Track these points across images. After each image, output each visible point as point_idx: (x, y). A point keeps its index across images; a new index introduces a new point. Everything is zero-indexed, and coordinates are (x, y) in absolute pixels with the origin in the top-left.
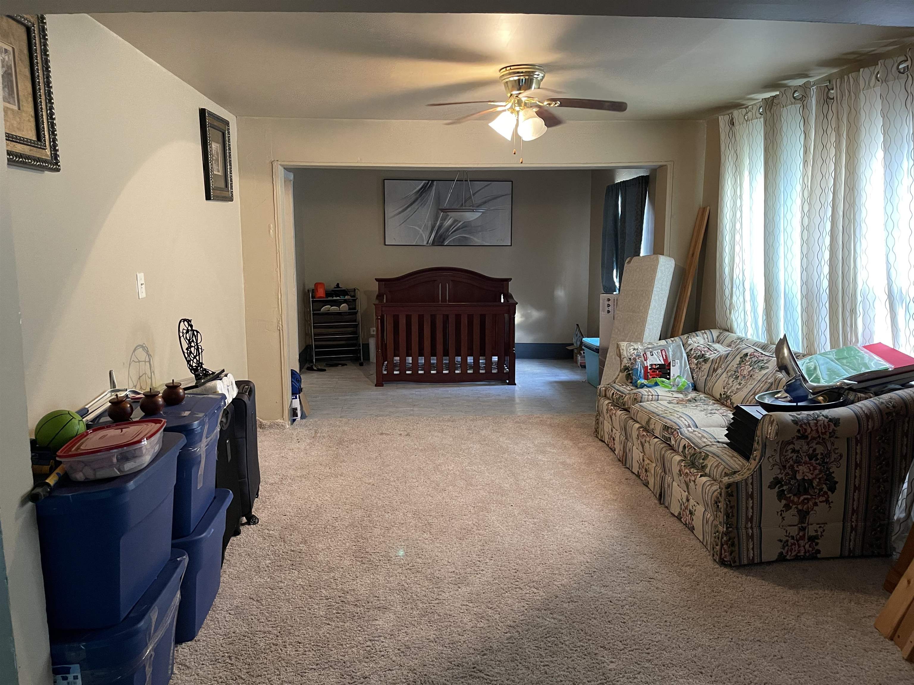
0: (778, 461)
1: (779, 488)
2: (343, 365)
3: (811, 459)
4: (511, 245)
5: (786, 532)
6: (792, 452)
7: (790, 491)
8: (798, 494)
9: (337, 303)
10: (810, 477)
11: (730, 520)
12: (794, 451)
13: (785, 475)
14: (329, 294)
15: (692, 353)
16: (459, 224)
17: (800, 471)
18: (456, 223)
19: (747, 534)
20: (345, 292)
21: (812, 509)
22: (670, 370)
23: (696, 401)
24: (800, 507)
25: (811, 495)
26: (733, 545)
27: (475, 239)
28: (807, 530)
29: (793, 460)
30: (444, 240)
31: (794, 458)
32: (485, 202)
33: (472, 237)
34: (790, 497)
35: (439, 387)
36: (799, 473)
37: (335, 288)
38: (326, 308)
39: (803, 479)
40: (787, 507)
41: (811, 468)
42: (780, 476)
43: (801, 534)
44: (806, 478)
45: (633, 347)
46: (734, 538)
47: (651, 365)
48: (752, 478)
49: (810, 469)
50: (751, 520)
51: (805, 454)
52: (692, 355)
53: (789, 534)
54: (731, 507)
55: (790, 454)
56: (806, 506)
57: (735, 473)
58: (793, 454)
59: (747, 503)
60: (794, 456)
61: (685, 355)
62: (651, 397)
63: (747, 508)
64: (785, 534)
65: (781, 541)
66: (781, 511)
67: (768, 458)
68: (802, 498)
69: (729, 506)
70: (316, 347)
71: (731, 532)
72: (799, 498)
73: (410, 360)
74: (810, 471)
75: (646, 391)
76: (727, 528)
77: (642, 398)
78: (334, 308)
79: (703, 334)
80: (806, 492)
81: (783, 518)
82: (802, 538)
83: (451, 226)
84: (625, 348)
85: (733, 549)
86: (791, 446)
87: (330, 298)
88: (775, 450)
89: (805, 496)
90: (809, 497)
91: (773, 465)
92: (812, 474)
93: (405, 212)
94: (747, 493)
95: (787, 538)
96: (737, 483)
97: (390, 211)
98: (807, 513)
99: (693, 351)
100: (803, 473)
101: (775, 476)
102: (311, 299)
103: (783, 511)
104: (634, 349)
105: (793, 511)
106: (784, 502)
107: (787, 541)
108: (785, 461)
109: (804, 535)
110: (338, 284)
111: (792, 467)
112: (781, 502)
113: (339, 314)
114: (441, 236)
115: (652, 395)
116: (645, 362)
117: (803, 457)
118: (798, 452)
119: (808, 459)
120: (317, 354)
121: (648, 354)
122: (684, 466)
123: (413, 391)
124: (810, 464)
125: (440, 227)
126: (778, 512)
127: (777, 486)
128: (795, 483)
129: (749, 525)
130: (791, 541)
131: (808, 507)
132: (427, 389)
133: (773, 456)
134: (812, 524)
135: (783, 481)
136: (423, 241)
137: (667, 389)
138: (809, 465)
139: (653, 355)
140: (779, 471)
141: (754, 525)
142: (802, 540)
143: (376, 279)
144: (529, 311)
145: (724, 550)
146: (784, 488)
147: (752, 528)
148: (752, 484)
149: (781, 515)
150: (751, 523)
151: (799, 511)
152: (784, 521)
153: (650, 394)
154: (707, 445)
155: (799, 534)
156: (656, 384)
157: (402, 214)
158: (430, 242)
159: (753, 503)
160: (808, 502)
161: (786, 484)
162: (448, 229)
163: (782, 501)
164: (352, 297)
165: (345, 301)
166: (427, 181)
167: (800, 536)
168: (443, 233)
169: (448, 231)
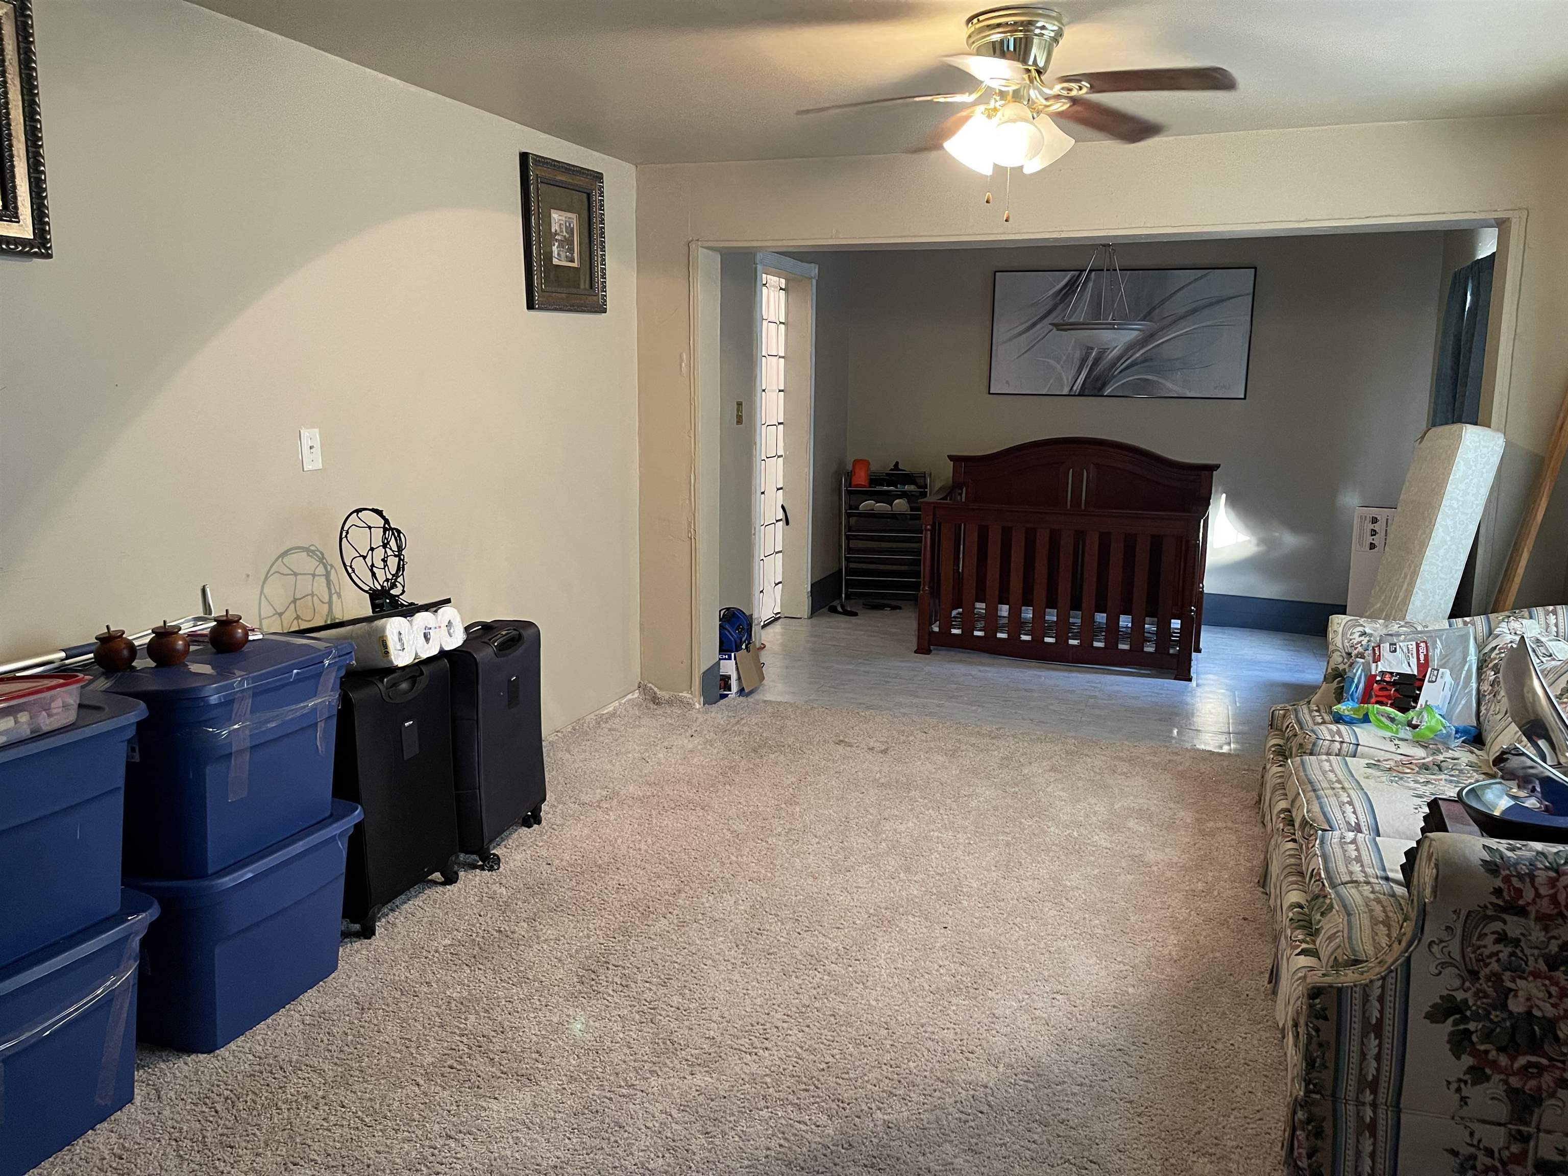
0: (1457, 955)
1: (1455, 1024)
2: (894, 608)
3: (1553, 967)
4: (1245, 398)
5: (1472, 1134)
6: (1497, 941)
7: (1488, 1036)
8: (1511, 1048)
9: (888, 498)
10: (1550, 1012)
11: (1315, 1074)
12: (1502, 938)
13: (1476, 994)
14: (875, 480)
15: (1493, 655)
16: (1137, 355)
17: (1520, 993)
18: (1130, 353)
19: (1360, 1118)
20: (909, 478)
21: (1553, 1095)
22: (1420, 689)
23: (1440, 770)
24: (1514, 1082)
25: (1551, 1059)
26: (1318, 1134)
27: (1169, 385)
28: (1532, 1144)
29: (1498, 960)
30: (1104, 385)
31: (1504, 956)
32: (1194, 311)
33: (1160, 380)
34: (1487, 1052)
35: (1030, 667)
36: (1516, 996)
37: (891, 470)
38: (867, 505)
39: (1529, 1013)
40: (1478, 1074)
41: (1554, 990)
42: (1460, 996)
43: (1515, 1148)
44: (1536, 1012)
45: (1361, 629)
46: (1324, 1119)
47: (1383, 673)
48: (1383, 987)
49: (1549, 993)
50: (1374, 1086)
51: (1536, 952)
52: (1491, 661)
53: (1480, 1141)
54: (1320, 1045)
55: (1490, 945)
56: (1532, 1083)
57: (1356, 962)
58: (1500, 947)
59: (1363, 1043)
60: (1505, 952)
61: (1473, 658)
62: (1337, 745)
63: (1363, 1056)
64: (1468, 1140)
65: (1455, 1153)
66: (1460, 1080)
67: (1430, 945)
68: (1522, 1061)
69: (1315, 1040)
70: (849, 572)
71: (1314, 1103)
72: (1513, 1059)
73: (1004, 610)
74: (1550, 996)
75: (1330, 731)
76: (1308, 1092)
77: (1314, 744)
78: (881, 507)
79: (1547, 613)
80: (1535, 1047)
81: (1464, 1100)
82: (1519, 1159)
83: (1119, 358)
84: (1340, 629)
85: (1319, 1143)
86: (1497, 926)
87: (878, 488)
88: (1448, 928)
89: (1533, 1059)
90: (1544, 1061)
91: (1444, 965)
92: (1554, 1006)
93: (1031, 332)
94: (1365, 1019)
95: (1473, 1150)
96: (1340, 990)
97: (1002, 330)
98: (1537, 1100)
99: (1497, 651)
100: (1528, 999)
101: (1445, 993)
102: (844, 489)
103: (1466, 1082)
104: (1364, 634)
105: (1495, 1086)
106: (1467, 1061)
107: (1473, 1157)
108: (1478, 961)
109: (1524, 1153)
110: (897, 463)
111: (1495, 979)
112: (1459, 1058)
113: (894, 516)
114: (1097, 379)
115: (1342, 742)
116: (1374, 665)
117: (1531, 959)
118: (1516, 942)
119: (1544, 968)
120: (849, 584)
121: (1386, 646)
122: (1291, 919)
123: (975, 671)
124: (1550, 978)
125: (1097, 361)
126: (1449, 1083)
127: (1451, 1019)
128: (1504, 1020)
129: (1368, 1097)
130: (1483, 1159)
131: (1540, 1088)
132: (1003, 670)
133: (1441, 941)
134: (1549, 1132)
135: (1469, 1008)
136: (1062, 386)
137: (1389, 734)
138: (1547, 982)
139: (1395, 651)
140: (1457, 983)
141: (1381, 1099)
142: (1519, 1164)
143: (951, 458)
144: (1277, 534)
145: (1298, 1141)
146: (1472, 1026)
147: (1374, 1105)
148: (1381, 999)
149: (1459, 1090)
150: (1374, 1092)
151: (1513, 1093)
152: (1465, 1108)
153: (1337, 738)
154: (1352, 882)
155: (1508, 1148)
156: (1366, 719)
157: (1024, 336)
158: (1075, 388)
159: (1380, 1046)
160: (1540, 1075)
161: (1477, 1017)
162: (1113, 365)
163: (1464, 1057)
164: (919, 487)
165: (903, 495)
166: (1077, 273)
167: (1513, 1154)
168: (1104, 371)
169: (1113, 367)
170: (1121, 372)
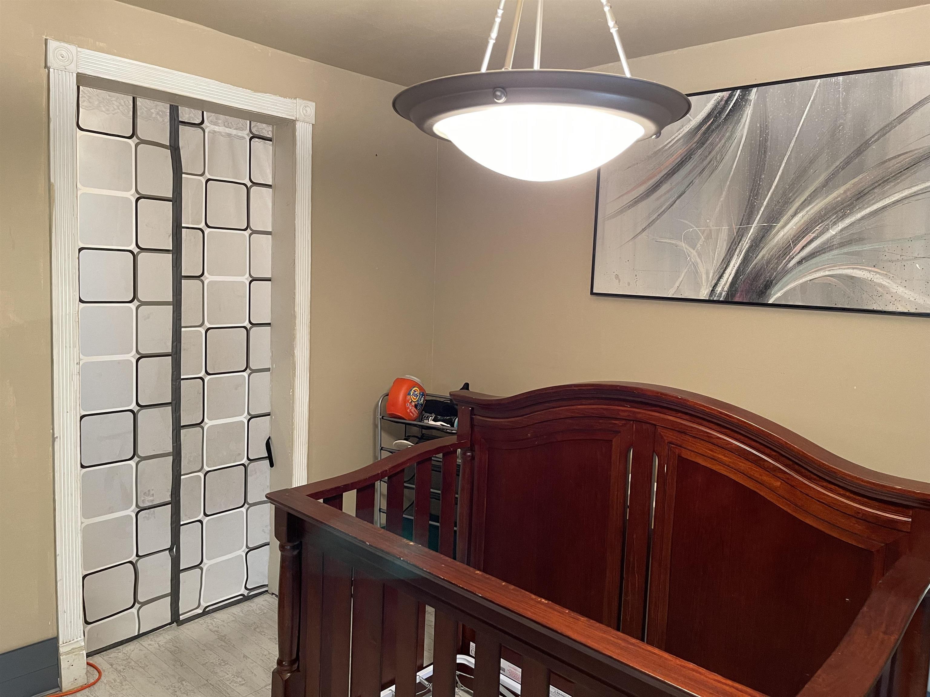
16: (832, 232)
18: (818, 229)
27: (895, 288)
30: (768, 285)
33: (879, 280)
83: (796, 238)
93: (653, 197)
97: (611, 197)
102: (379, 418)
114: (757, 274)
125: (758, 242)
136: (698, 286)
157: (643, 204)
158: (719, 289)
162: (785, 250)
166: (726, 94)
168: (768, 262)
169: (785, 254)
170: (800, 263)
